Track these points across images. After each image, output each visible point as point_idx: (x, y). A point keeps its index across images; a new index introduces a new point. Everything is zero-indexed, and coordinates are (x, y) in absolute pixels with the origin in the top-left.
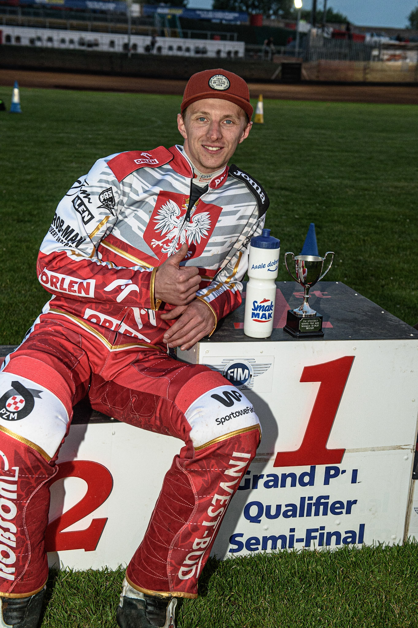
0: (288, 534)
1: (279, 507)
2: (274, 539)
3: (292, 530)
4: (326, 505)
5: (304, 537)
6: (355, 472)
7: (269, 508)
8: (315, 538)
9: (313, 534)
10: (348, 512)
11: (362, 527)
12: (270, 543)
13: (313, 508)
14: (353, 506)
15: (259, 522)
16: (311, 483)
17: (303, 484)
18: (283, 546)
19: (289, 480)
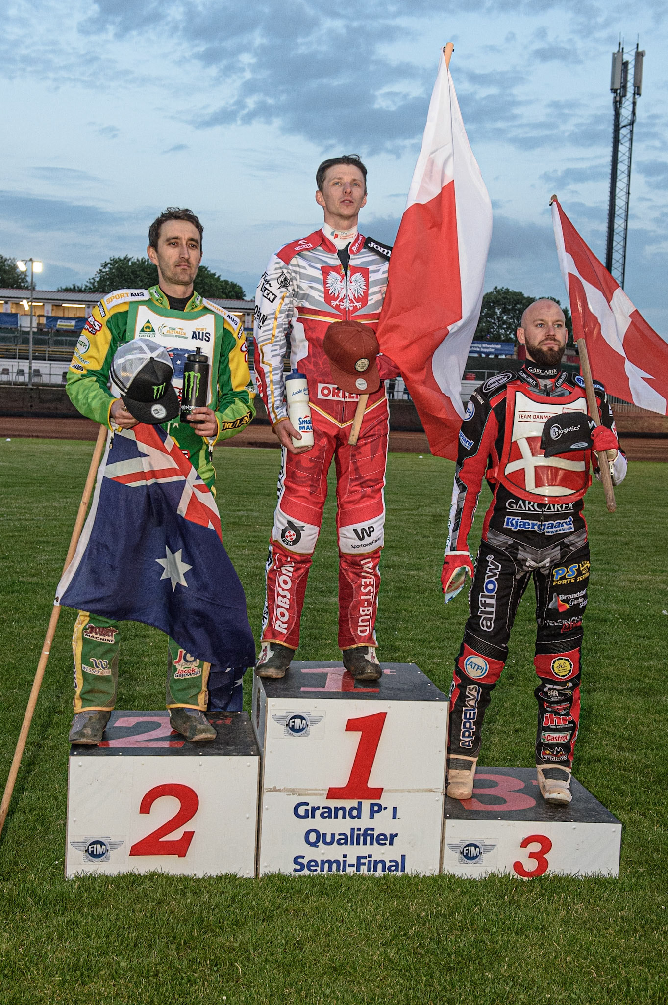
0: (341, 859)
1: (333, 835)
2: (330, 862)
3: (345, 856)
4: (372, 836)
5: (355, 862)
6: (395, 809)
7: (325, 835)
8: (364, 864)
9: (362, 861)
10: (391, 843)
11: (403, 857)
12: (326, 865)
13: (362, 838)
14: (395, 838)
15: (317, 847)
16: (359, 816)
17: (352, 817)
18: (338, 869)
19: (340, 813)
